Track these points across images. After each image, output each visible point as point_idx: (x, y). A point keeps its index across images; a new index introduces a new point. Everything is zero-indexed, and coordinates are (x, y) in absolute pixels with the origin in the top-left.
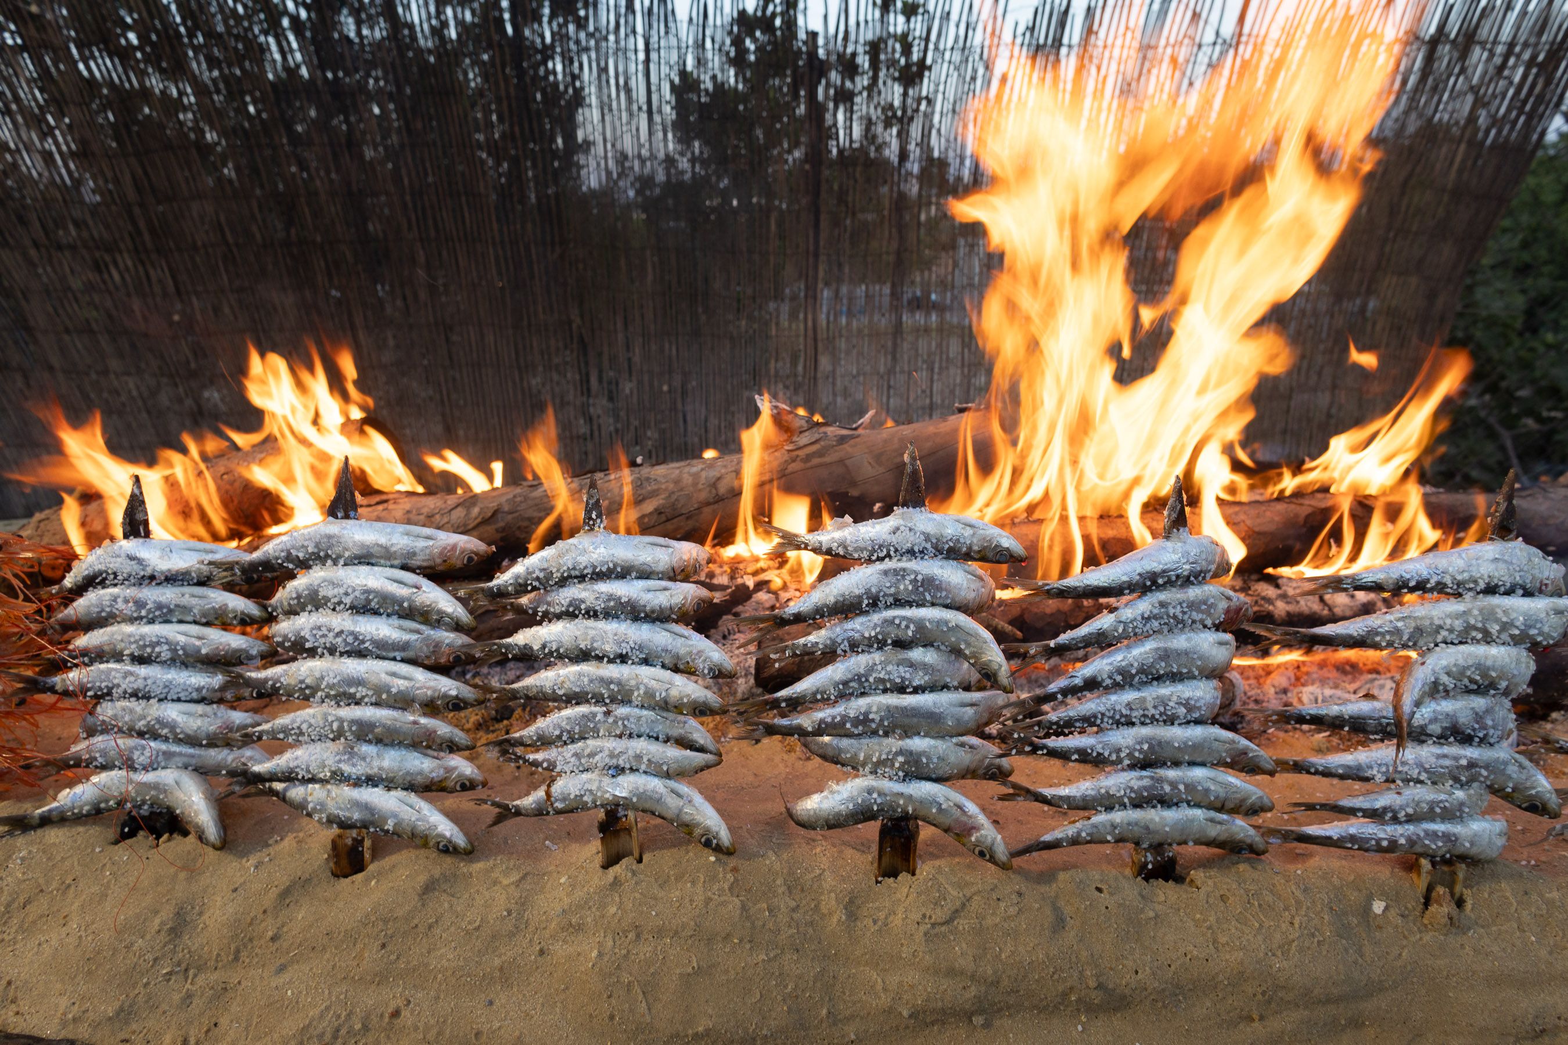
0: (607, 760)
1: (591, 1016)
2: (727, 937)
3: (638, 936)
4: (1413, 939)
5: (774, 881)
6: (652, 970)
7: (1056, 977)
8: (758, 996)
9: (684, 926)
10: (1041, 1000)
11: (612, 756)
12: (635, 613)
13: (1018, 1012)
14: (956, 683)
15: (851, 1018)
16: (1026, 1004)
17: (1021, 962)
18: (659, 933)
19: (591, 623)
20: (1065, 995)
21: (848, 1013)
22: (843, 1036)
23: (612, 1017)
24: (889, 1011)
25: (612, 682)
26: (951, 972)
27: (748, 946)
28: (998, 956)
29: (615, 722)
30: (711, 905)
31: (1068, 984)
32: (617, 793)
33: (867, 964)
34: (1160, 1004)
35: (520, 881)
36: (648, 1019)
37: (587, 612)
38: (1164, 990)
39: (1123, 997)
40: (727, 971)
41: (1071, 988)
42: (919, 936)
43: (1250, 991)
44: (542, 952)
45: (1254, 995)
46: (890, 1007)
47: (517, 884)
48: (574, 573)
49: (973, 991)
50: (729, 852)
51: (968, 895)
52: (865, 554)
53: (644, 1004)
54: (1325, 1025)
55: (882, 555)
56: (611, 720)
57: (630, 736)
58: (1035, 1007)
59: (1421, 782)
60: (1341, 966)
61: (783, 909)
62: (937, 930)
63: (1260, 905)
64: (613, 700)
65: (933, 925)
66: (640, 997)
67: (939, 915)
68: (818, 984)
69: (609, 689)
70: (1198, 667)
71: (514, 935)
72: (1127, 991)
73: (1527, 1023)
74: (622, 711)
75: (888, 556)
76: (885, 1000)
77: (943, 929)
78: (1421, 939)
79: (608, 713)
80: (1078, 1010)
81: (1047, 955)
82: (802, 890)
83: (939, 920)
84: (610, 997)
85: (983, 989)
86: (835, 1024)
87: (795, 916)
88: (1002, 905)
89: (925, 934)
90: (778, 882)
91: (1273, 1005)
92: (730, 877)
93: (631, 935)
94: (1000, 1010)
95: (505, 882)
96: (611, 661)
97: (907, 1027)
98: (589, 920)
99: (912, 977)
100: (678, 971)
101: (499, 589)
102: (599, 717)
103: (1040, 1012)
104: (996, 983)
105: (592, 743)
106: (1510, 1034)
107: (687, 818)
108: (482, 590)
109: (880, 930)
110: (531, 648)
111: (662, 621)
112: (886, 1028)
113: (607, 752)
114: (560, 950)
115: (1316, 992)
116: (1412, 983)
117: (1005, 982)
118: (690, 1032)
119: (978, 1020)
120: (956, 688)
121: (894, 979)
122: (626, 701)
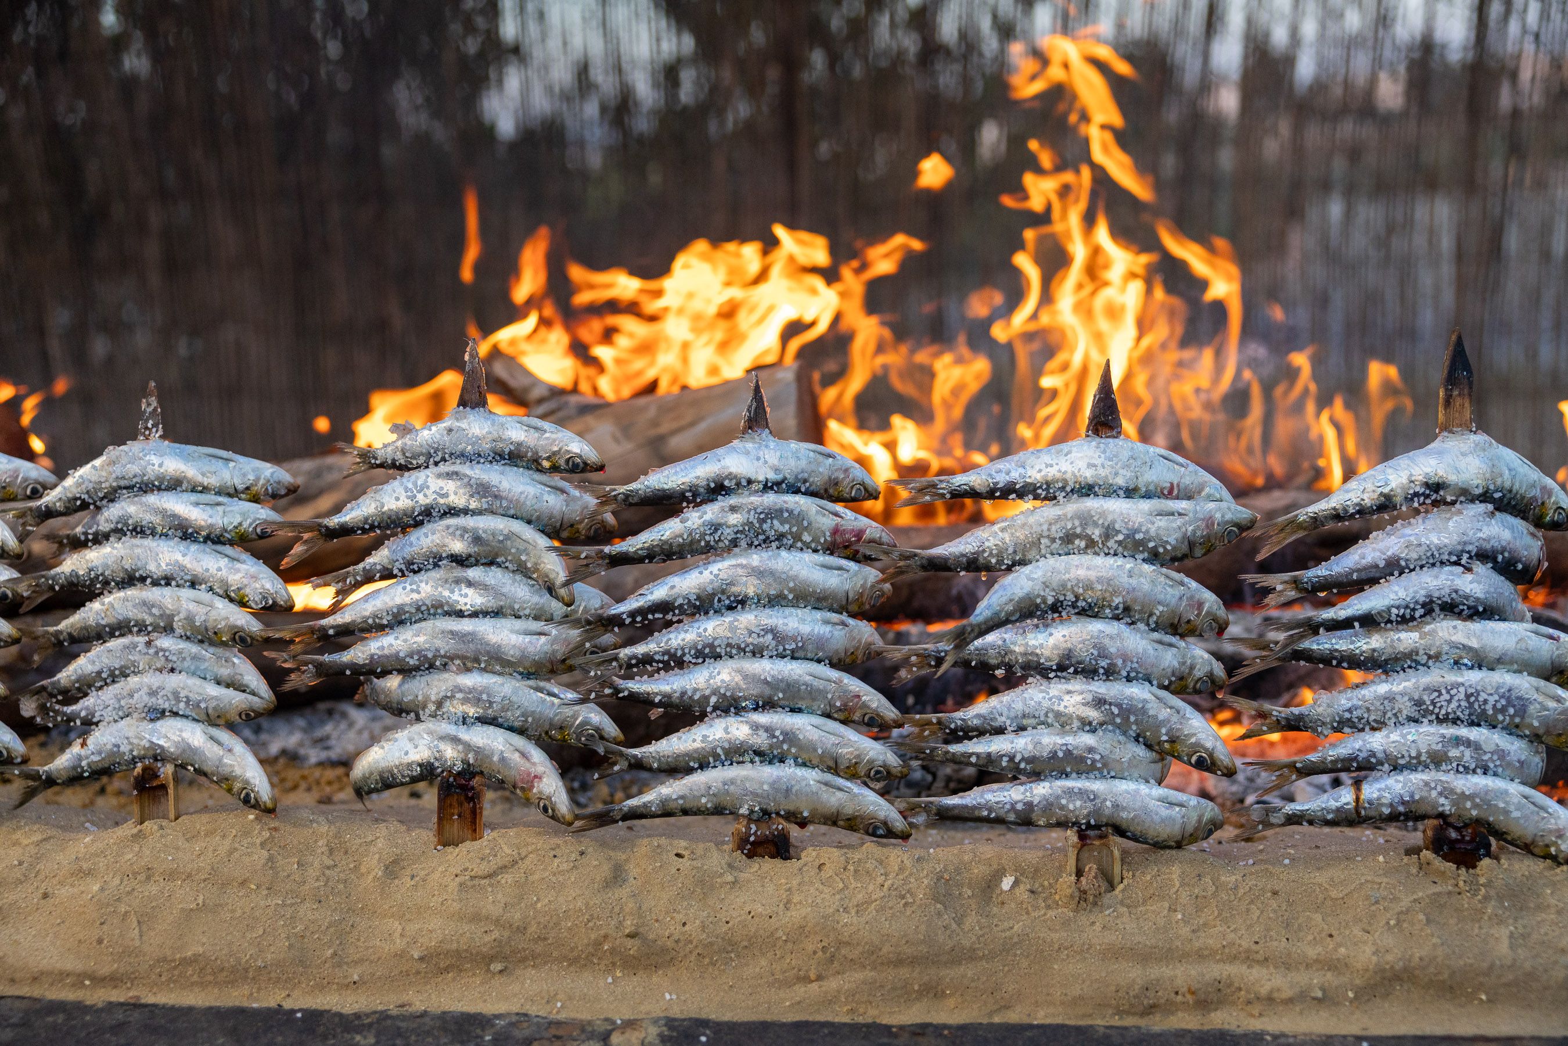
0: (146, 698)
1: (80, 941)
2: (243, 883)
3: (148, 878)
4: (1036, 914)
5: (316, 841)
6: (154, 904)
7: (591, 924)
8: (261, 932)
9: (199, 870)
10: (572, 950)
11: (153, 693)
12: (186, 533)
13: (546, 963)
14: (527, 612)
15: (360, 961)
16: (555, 954)
17: (555, 910)
18: (171, 875)
19: (137, 541)
20: (598, 944)
21: (356, 957)
22: (346, 977)
23: (100, 941)
24: (400, 955)
25: (153, 606)
26: (476, 918)
27: (265, 892)
28: (533, 905)
29: (157, 653)
30: (236, 855)
31: (602, 932)
32: (155, 740)
33: (393, 916)
34: (707, 961)
35: (41, 841)
36: (137, 943)
37: (135, 529)
38: (711, 944)
39: (664, 950)
40: (233, 911)
41: (606, 937)
42: (453, 885)
43: (810, 948)
44: (45, 896)
45: (815, 953)
46: (403, 951)
47: (38, 844)
48: (122, 483)
49: (496, 934)
50: (270, 811)
51: (523, 854)
52: (422, 460)
53: (137, 931)
54: (894, 989)
55: (437, 459)
56: (152, 651)
57: (172, 670)
58: (565, 958)
59: (1049, 725)
60: (923, 927)
61: (316, 864)
62: (476, 882)
63: (856, 871)
64: (156, 628)
65: (472, 878)
66: (135, 924)
67: (484, 868)
68: (332, 930)
69: (151, 614)
70: (791, 591)
71: (21, 883)
72: (670, 944)
73: (1131, 994)
74: (165, 642)
75: (444, 460)
76: (400, 944)
77: (483, 882)
78: (1045, 914)
79: (149, 644)
80: (614, 964)
81: (587, 905)
82: (346, 853)
83: (480, 873)
84: (102, 924)
85: (506, 934)
86: (339, 965)
87: (327, 872)
88: (556, 861)
89: (461, 885)
90: (320, 843)
91: (836, 964)
92: (266, 834)
93: (142, 877)
94: (524, 960)
95: (26, 842)
96: (155, 583)
97: (418, 973)
98: (101, 864)
99: (435, 923)
100: (180, 906)
101: (46, 506)
102: (141, 647)
103: (570, 965)
104: (522, 930)
105: (133, 681)
106: (1109, 1006)
107: (226, 770)
108: (31, 509)
109: (415, 886)
110: (77, 576)
111: (214, 542)
112: (396, 972)
113: (145, 689)
114: (64, 892)
115: (885, 950)
116: (1015, 955)
117: (533, 928)
118: (178, 956)
119: (497, 967)
120: (527, 617)
121: (413, 928)
122: (168, 629)
